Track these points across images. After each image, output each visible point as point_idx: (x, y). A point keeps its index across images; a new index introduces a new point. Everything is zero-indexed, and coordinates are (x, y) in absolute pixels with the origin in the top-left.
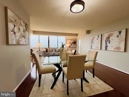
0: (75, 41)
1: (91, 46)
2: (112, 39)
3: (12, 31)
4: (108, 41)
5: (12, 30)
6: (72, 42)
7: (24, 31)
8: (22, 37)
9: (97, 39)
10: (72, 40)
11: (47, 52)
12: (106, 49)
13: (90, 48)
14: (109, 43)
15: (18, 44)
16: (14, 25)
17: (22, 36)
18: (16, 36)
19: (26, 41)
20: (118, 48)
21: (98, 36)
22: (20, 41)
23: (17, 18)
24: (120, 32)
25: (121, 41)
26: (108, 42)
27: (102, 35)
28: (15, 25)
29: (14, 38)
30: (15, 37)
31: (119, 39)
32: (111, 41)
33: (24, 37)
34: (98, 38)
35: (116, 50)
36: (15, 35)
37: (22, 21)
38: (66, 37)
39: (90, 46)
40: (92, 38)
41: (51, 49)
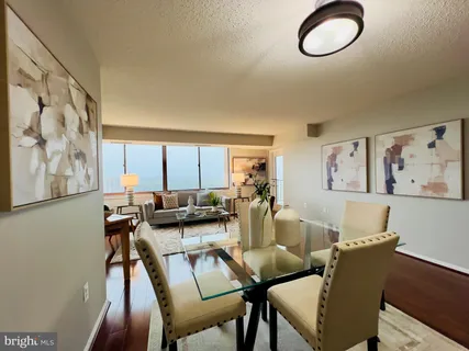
0: (263, 161)
1: (330, 181)
2: (411, 156)
3: (29, 132)
4: (397, 160)
5: (31, 128)
6: (251, 164)
7: (81, 130)
8: (73, 158)
9: (352, 155)
10: (251, 158)
11: (162, 208)
12: (390, 190)
13: (326, 187)
14: (401, 168)
15: (58, 196)
16: (40, 99)
17: (73, 153)
18: (49, 155)
19: (88, 177)
20: (437, 188)
21: (356, 145)
22: (67, 178)
23: (52, 66)
24: (440, 132)
25: (447, 161)
26: (395, 167)
27: (367, 139)
28: (45, 101)
29: (38, 169)
30: (45, 160)
31: (438, 155)
32: (407, 161)
33: (80, 155)
34: (356, 150)
35: (429, 193)
36: (44, 149)
37: (72, 81)
38: (230, 146)
39: (326, 178)
40: (329, 150)
41: (174, 195)
